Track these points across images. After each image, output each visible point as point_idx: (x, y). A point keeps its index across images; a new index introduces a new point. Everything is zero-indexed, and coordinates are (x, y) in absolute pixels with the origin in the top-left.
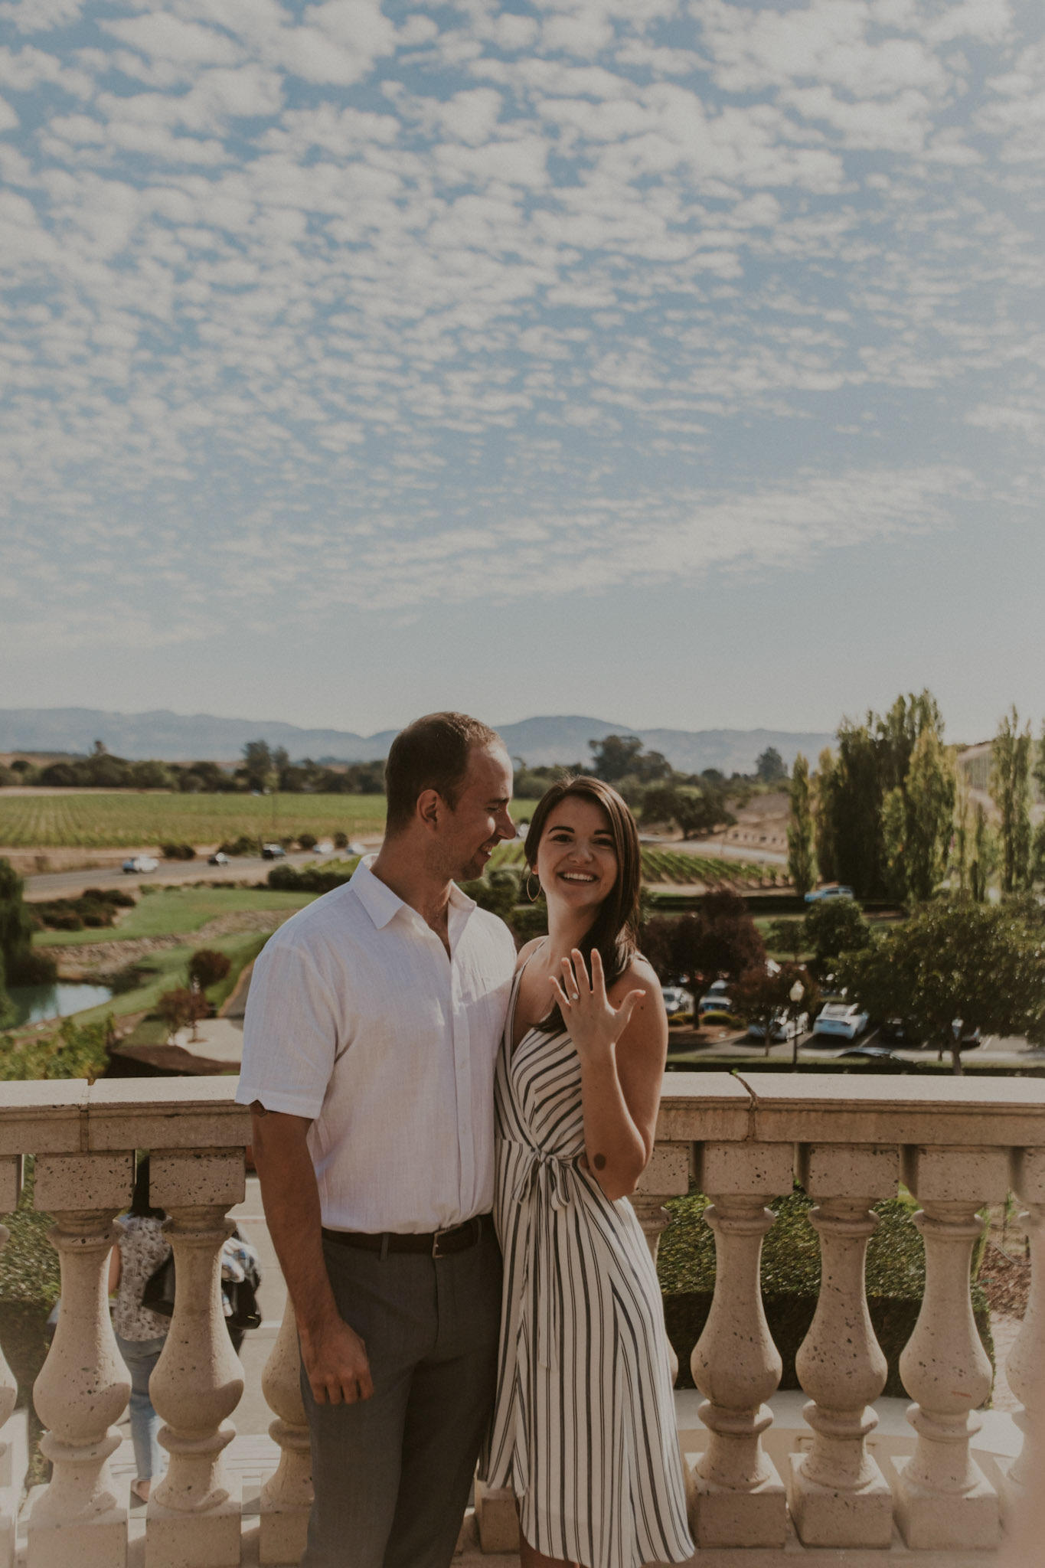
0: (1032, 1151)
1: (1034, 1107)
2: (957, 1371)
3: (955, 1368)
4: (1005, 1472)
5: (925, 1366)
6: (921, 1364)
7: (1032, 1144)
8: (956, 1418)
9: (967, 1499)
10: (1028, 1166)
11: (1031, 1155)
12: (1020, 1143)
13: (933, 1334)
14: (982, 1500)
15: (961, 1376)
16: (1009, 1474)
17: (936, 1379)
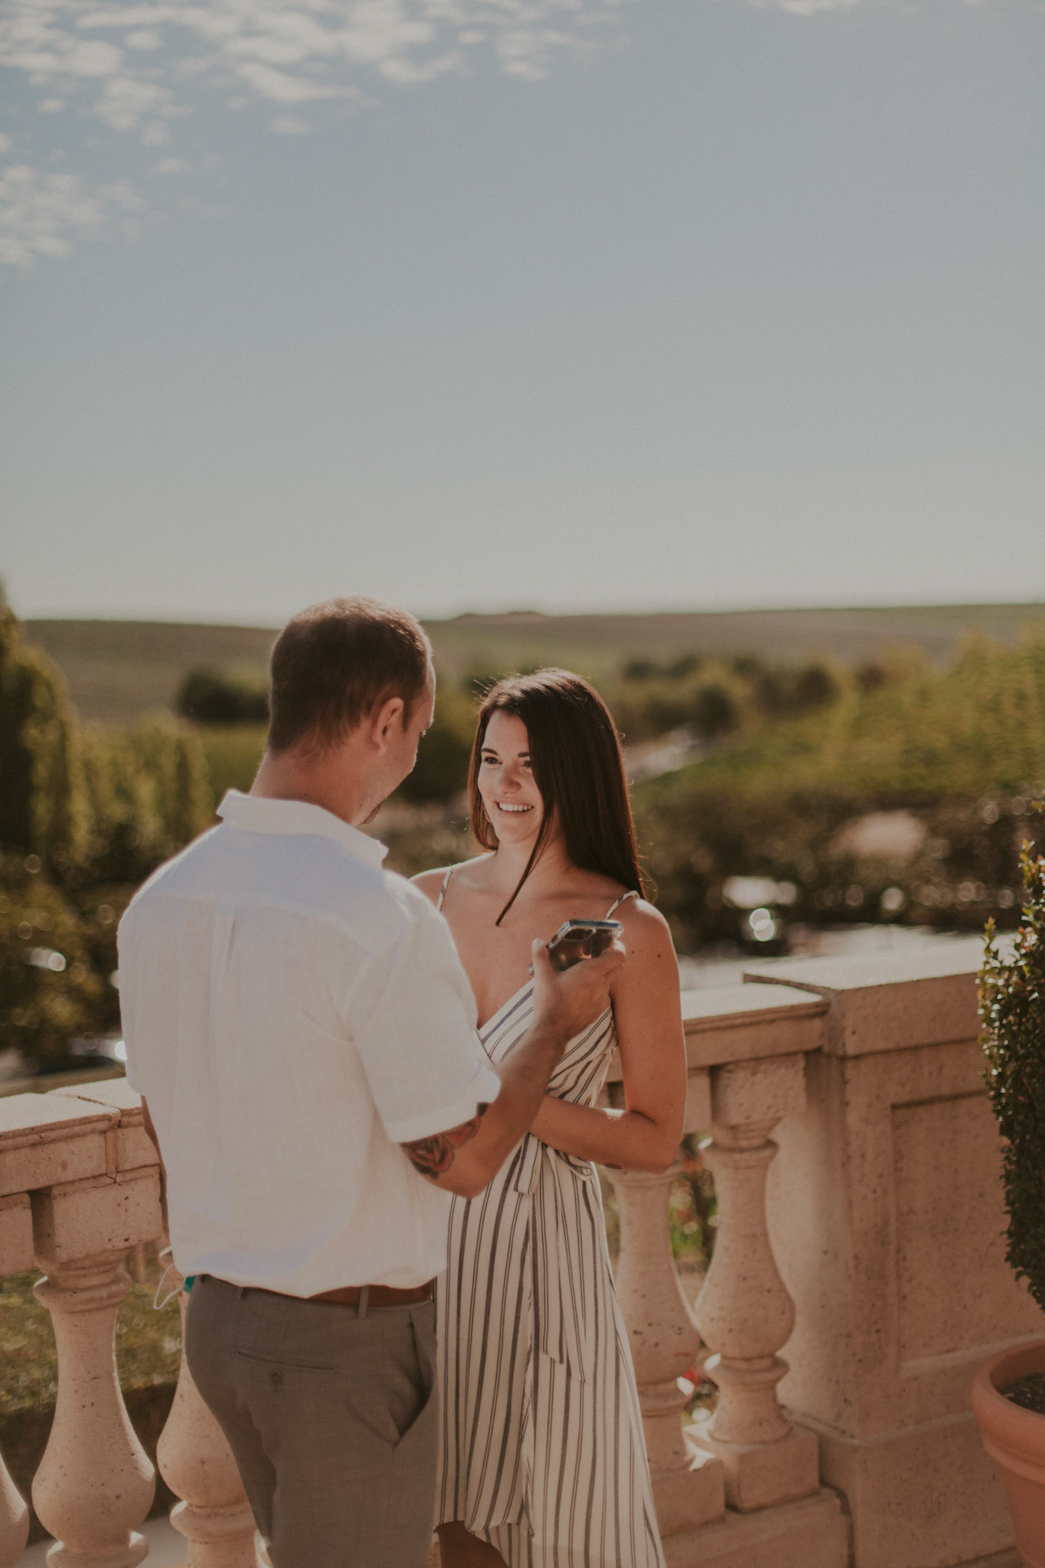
0: (730, 1067)
1: (734, 1016)
2: (676, 1329)
3: (673, 1327)
4: (707, 1438)
5: (641, 1334)
6: (635, 1332)
7: (732, 1059)
8: (669, 1386)
9: (695, 1471)
10: (727, 1086)
11: (730, 1071)
12: (720, 1060)
13: (644, 1296)
14: (709, 1467)
15: (680, 1334)
16: (711, 1435)
17: (657, 1345)
